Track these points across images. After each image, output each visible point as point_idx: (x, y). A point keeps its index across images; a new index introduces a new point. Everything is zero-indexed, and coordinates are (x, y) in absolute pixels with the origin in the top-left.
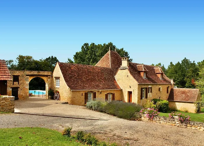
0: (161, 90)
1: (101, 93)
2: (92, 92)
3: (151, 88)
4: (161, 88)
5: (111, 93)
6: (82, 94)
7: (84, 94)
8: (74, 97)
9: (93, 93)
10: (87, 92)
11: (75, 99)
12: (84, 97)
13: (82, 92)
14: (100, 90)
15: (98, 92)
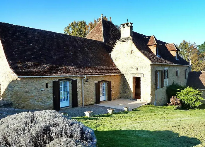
0: (179, 74)
1: (86, 81)
2: (68, 79)
3: (168, 71)
4: (179, 72)
5: (106, 81)
6: (47, 84)
7: (50, 85)
8: (27, 92)
9: (71, 81)
10: (57, 80)
11: (28, 95)
12: (50, 89)
13: (45, 81)
14: (86, 76)
15: (81, 80)
